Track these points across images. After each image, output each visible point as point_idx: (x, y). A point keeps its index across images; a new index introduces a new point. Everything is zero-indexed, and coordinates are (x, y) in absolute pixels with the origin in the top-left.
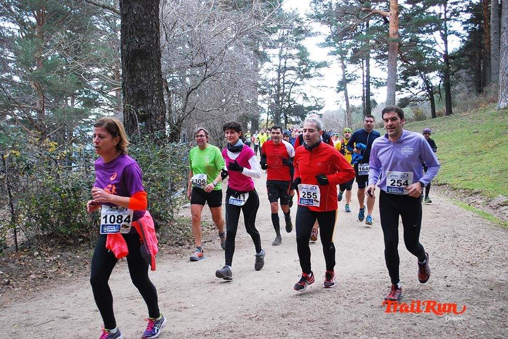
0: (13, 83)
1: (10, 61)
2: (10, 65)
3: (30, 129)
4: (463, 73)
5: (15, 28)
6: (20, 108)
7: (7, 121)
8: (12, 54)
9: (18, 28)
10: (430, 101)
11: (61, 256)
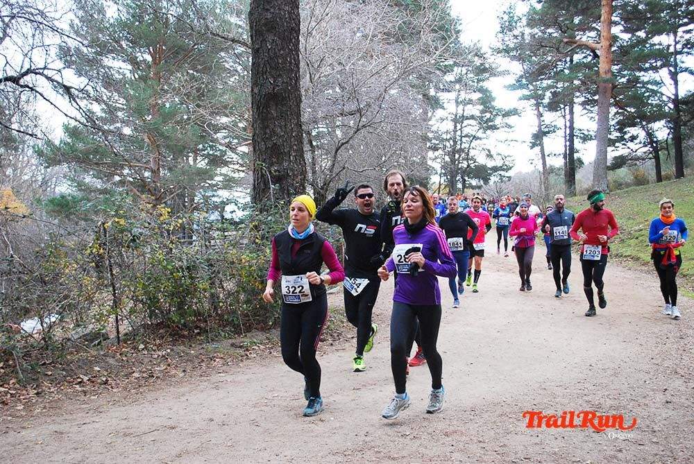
0: (122, 136)
1: (120, 109)
3: (142, 193)
5: (126, 67)
6: (130, 167)
7: (115, 184)
8: (122, 101)
9: (131, 68)
10: (653, 160)
11: (172, 350)
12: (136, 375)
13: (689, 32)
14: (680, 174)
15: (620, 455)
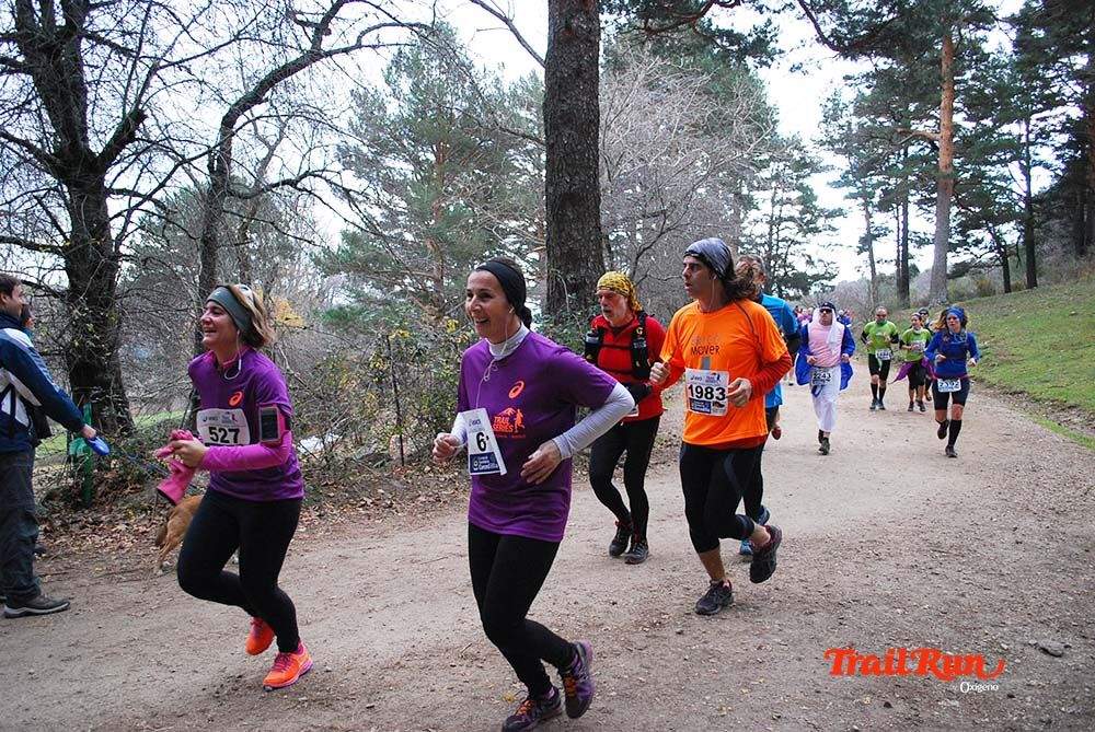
0: (403, 242)
1: (401, 213)
2: (400, 218)
3: (425, 303)
4: (1055, 224)
5: (408, 168)
6: (412, 276)
7: (395, 294)
8: (403, 204)
9: (413, 168)
10: (1001, 268)
11: (460, 473)
12: (422, 499)
13: (1044, 119)
14: (1032, 284)
15: (962, 600)
